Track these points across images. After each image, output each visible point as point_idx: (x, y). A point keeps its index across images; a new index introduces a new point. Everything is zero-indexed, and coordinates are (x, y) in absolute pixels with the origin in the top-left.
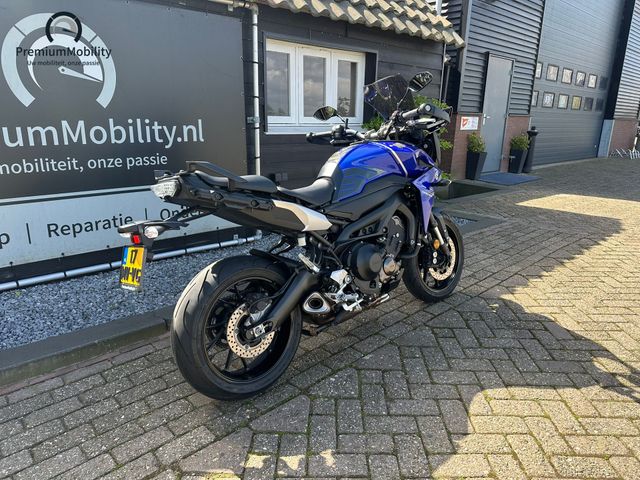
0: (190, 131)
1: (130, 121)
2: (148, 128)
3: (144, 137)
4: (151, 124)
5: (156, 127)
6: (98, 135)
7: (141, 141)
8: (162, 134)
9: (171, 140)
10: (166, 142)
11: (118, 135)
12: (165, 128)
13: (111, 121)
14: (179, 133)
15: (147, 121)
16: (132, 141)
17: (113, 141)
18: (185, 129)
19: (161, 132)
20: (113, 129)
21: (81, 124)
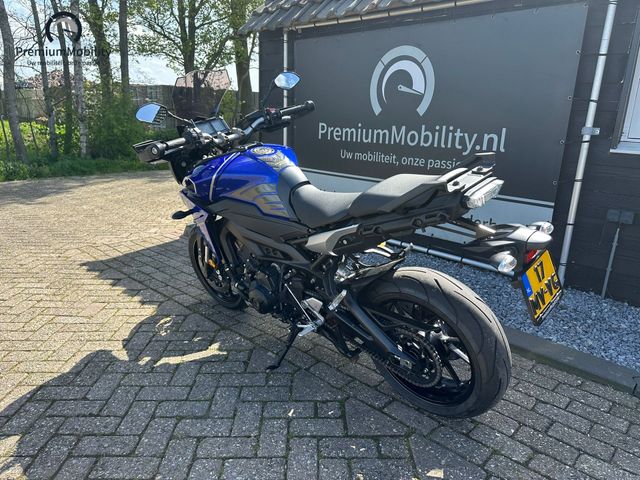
0: (491, 141)
1: (437, 128)
2: (451, 134)
3: (446, 143)
4: (454, 131)
5: (458, 134)
6: (413, 138)
7: (443, 146)
8: (462, 141)
9: (469, 147)
10: (465, 149)
11: (426, 138)
12: (466, 135)
13: (423, 127)
14: (479, 141)
15: (451, 128)
16: (436, 145)
17: (422, 144)
18: (486, 137)
19: (462, 139)
20: (423, 134)
21: (404, 128)
